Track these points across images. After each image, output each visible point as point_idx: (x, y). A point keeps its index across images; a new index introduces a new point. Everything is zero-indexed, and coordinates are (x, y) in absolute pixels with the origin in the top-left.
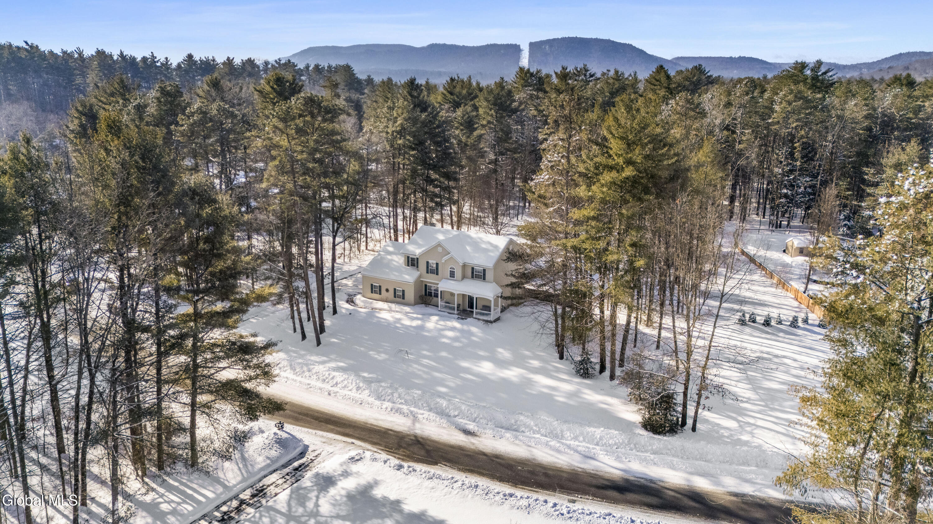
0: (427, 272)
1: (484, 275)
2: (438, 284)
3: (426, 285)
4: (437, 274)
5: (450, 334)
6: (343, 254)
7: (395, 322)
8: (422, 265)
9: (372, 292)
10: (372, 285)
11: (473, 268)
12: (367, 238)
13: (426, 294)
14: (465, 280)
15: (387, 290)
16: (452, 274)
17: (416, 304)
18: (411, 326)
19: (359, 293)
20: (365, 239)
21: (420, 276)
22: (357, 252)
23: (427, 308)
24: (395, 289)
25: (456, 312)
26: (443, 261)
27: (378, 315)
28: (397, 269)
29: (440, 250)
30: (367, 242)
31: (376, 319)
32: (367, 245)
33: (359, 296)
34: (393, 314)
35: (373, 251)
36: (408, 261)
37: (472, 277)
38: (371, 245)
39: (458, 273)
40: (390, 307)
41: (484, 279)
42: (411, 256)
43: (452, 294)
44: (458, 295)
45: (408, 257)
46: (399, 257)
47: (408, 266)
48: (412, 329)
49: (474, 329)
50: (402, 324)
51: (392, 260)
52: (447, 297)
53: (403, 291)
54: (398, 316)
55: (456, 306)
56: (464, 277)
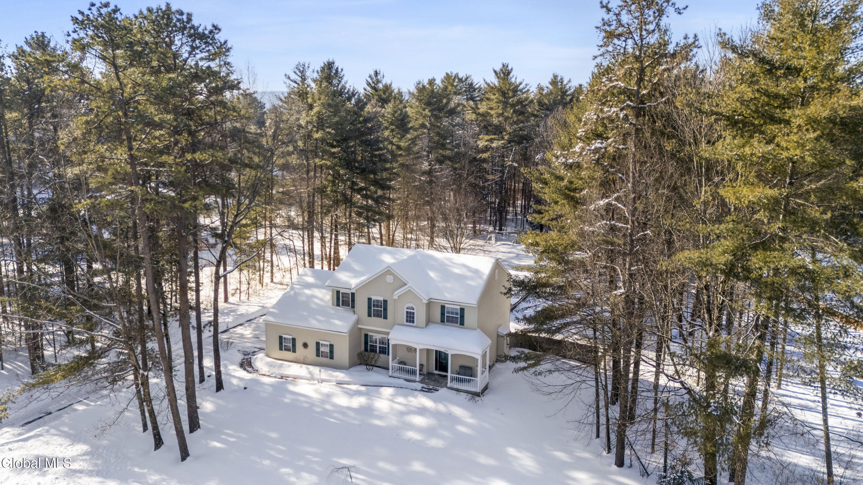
0: (369, 315)
1: (462, 317)
2: (388, 334)
3: (366, 336)
4: (385, 317)
5: (419, 420)
6: (238, 290)
7: (323, 402)
8: (361, 305)
9: (281, 349)
10: (281, 338)
11: (443, 307)
12: (272, 266)
13: (366, 350)
14: (431, 326)
15: (305, 345)
16: (410, 317)
17: (352, 365)
18: (349, 408)
19: (261, 349)
20: (269, 268)
21: (358, 322)
22: (259, 287)
23: (370, 373)
24: (318, 344)
25: (418, 378)
26: (396, 297)
27: (291, 388)
28: (321, 311)
29: (389, 279)
30: (272, 272)
31: (289, 396)
32: (272, 276)
33: (261, 355)
34: (318, 386)
35: (281, 284)
36: (338, 299)
37: (442, 321)
38: (278, 276)
39: (420, 316)
40: (310, 373)
41: (462, 323)
42: (342, 291)
43: (411, 350)
44: (421, 350)
45: (338, 292)
46: (324, 291)
47: (338, 305)
48: (352, 414)
49: (458, 411)
50: (335, 405)
51: (313, 296)
52: (402, 354)
53: (331, 346)
54: (326, 388)
55: (418, 368)
56: (429, 321)
